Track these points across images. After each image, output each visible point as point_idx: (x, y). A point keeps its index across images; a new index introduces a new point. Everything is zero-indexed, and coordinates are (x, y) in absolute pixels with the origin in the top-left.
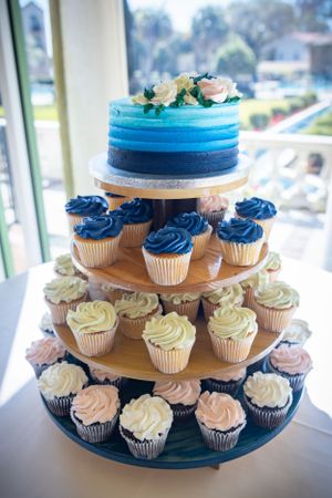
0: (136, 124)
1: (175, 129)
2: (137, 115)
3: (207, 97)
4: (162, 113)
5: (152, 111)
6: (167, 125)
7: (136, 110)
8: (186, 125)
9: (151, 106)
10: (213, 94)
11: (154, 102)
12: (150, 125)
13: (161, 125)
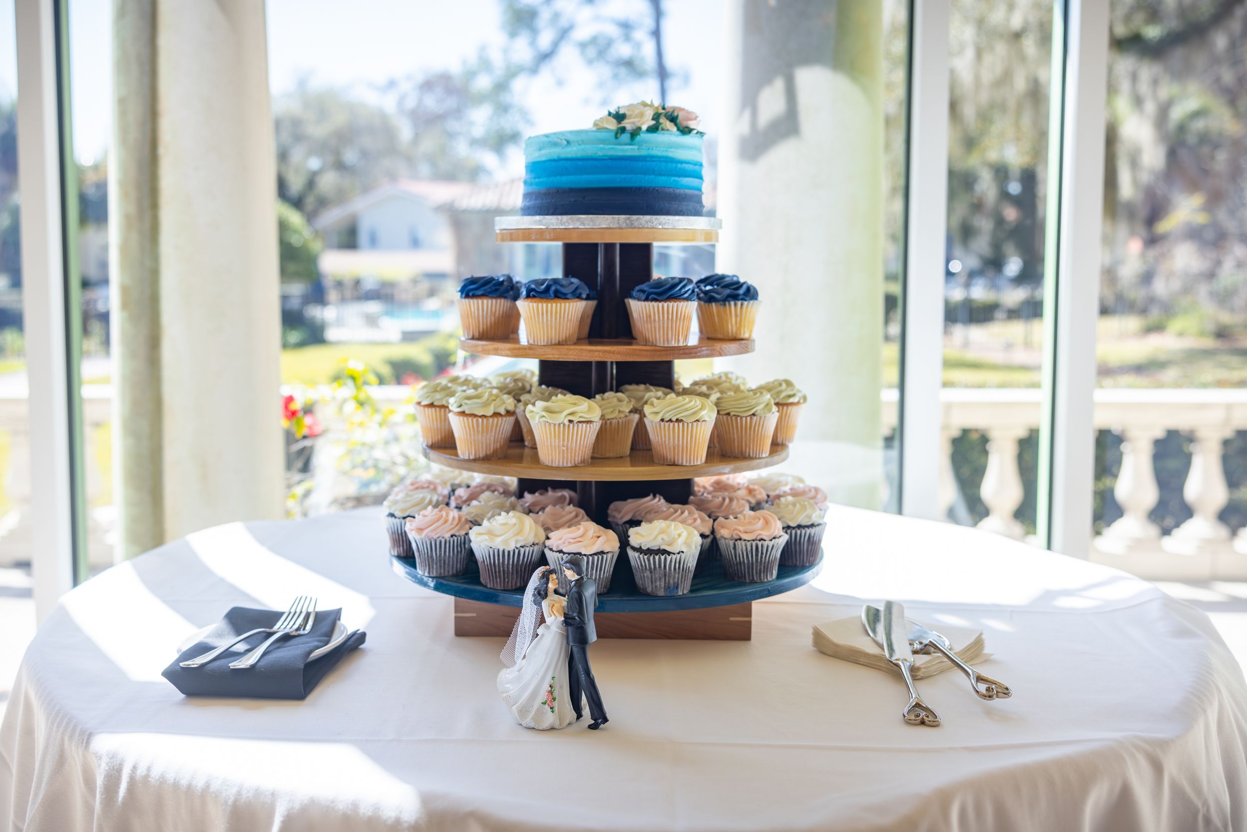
0: (600, 154)
1: (652, 158)
2: (603, 142)
3: (685, 123)
4: (638, 138)
5: (625, 137)
6: (643, 153)
7: (602, 135)
8: (665, 154)
9: (623, 130)
10: (691, 120)
11: (628, 124)
12: (620, 154)
13: (636, 153)
